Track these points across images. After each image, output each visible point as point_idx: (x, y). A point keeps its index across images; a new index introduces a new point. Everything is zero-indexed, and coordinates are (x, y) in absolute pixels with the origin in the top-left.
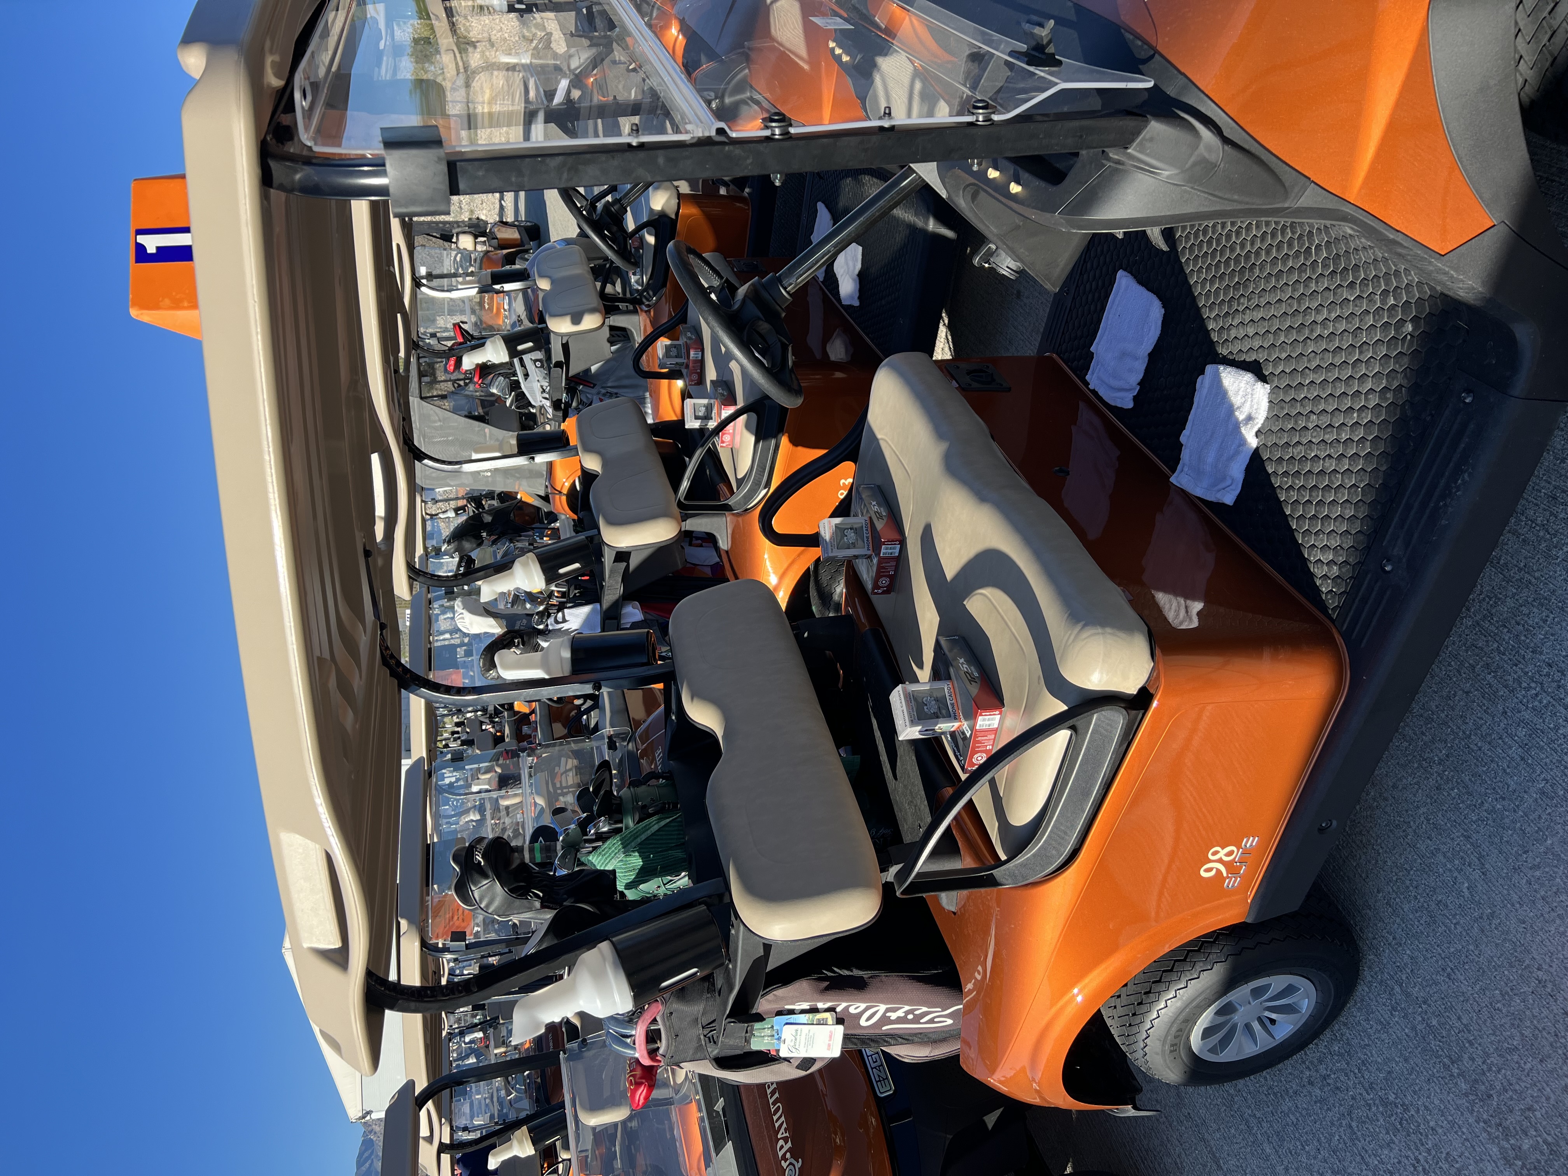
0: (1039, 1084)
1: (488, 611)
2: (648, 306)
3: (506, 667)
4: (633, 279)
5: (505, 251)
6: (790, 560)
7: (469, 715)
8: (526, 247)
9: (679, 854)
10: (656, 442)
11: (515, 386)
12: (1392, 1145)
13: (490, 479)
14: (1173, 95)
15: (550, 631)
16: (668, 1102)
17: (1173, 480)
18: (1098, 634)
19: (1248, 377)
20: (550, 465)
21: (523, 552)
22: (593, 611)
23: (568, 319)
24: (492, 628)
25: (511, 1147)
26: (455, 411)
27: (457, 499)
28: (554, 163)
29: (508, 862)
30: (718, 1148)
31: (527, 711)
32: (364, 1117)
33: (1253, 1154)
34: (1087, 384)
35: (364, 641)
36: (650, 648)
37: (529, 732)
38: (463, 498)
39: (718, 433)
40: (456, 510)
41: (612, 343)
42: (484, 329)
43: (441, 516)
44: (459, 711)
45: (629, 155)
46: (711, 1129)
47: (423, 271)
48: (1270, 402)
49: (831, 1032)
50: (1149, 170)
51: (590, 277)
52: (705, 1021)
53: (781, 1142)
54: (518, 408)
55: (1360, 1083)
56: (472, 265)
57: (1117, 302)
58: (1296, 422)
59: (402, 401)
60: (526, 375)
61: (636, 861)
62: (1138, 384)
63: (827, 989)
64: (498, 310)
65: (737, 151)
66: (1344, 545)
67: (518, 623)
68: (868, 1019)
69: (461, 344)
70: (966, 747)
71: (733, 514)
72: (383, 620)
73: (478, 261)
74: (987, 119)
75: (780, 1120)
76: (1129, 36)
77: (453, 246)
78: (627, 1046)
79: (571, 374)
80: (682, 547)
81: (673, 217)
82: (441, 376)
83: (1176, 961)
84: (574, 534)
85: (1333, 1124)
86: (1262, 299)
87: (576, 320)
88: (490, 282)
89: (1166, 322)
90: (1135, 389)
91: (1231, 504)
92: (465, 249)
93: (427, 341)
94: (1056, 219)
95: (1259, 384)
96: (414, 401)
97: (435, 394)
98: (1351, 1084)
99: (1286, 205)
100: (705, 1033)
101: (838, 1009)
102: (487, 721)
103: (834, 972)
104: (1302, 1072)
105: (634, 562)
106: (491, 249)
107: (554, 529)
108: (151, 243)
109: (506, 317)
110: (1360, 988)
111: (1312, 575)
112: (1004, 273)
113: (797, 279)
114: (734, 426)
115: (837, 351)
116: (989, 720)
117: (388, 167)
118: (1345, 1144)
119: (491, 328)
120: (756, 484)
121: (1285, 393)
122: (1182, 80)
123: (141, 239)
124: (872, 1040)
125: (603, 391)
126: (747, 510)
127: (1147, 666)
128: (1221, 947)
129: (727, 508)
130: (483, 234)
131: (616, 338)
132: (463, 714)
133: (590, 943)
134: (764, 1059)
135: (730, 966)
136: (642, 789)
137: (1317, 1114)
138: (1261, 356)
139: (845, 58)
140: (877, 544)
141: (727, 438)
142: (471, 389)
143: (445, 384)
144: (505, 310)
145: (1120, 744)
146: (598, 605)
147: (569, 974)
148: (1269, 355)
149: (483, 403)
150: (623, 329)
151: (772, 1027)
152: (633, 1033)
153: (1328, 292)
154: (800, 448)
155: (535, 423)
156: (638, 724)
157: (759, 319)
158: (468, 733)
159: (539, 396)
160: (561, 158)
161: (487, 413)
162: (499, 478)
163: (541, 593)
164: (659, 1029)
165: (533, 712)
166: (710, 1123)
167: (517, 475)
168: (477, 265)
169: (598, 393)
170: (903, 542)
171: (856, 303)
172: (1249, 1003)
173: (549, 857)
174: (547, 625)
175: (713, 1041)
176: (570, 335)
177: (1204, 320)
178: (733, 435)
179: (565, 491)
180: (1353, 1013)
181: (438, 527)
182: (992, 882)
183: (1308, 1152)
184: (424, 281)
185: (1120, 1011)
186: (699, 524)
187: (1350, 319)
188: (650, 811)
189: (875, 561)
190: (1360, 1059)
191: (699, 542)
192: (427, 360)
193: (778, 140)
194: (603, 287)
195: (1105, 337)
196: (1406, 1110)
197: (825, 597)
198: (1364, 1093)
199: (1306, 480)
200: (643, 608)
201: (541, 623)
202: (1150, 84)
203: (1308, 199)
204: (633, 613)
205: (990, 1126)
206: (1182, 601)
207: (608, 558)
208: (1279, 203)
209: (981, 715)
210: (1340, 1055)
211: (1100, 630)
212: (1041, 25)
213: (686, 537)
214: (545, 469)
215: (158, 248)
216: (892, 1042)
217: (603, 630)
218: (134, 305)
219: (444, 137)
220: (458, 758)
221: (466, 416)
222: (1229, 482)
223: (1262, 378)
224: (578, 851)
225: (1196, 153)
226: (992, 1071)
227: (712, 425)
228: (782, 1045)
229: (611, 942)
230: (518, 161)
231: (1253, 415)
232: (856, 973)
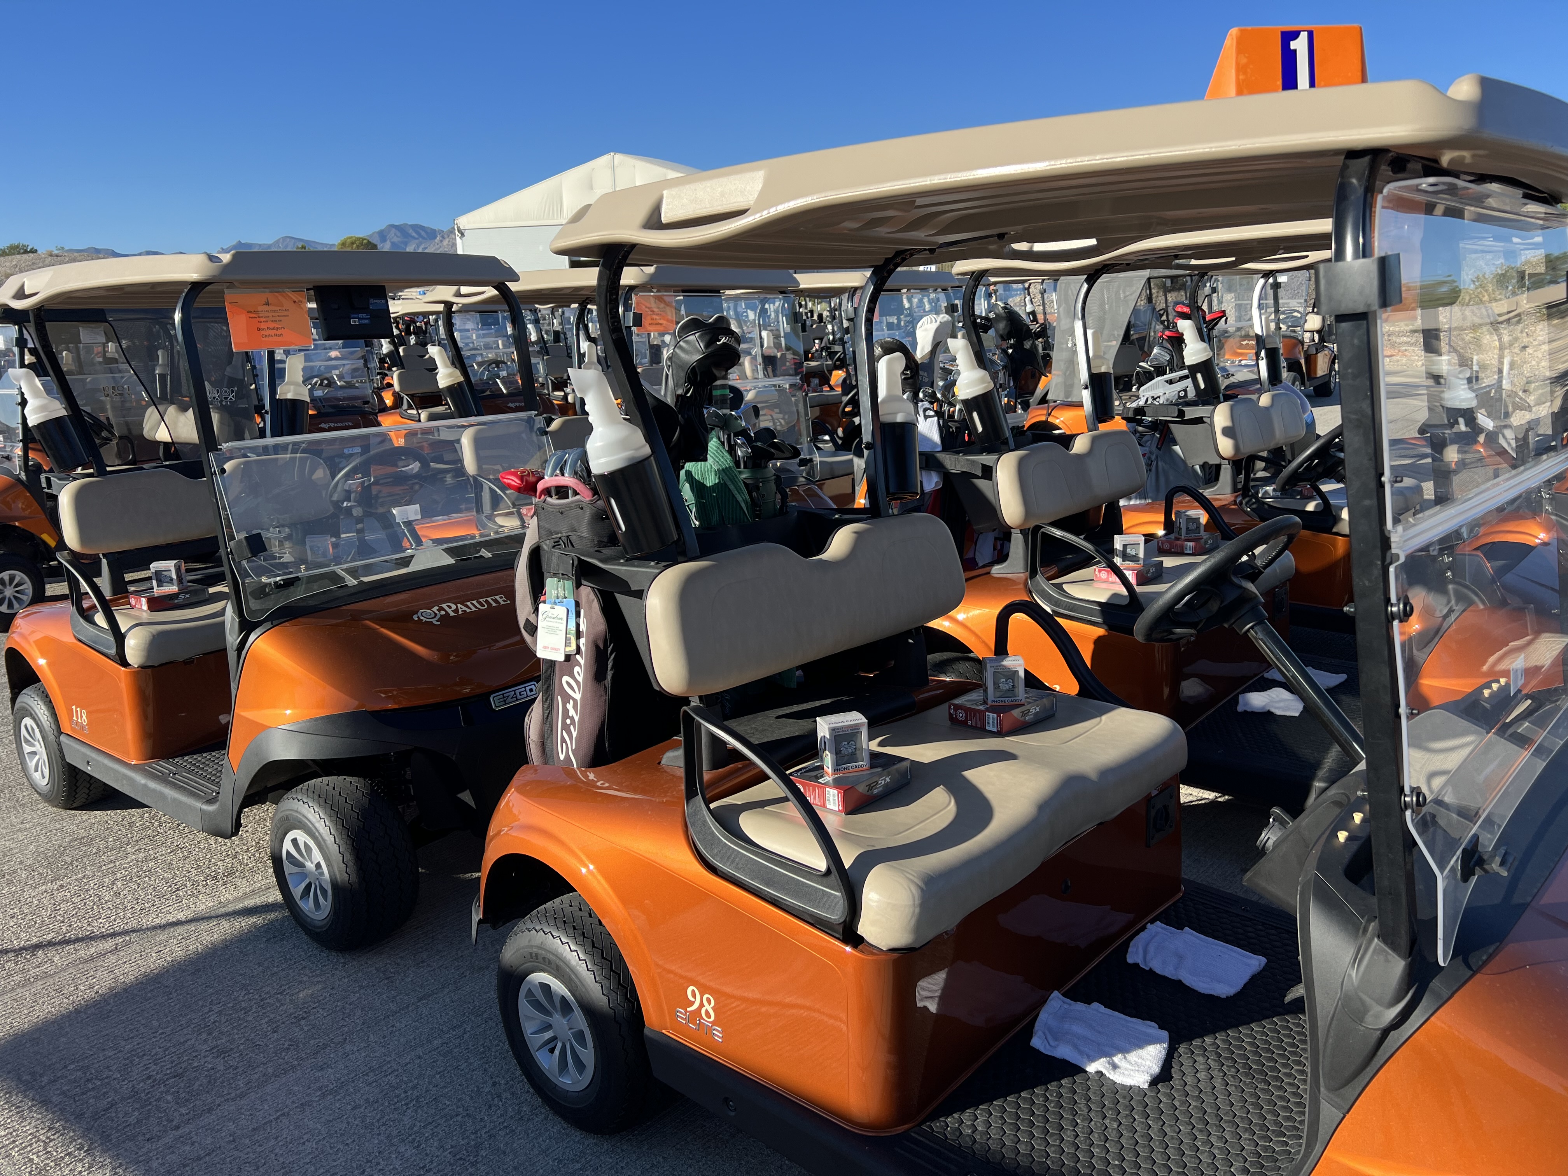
0: (506, 834)
1: (938, 345)
2: (1241, 503)
3: (889, 364)
4: (1269, 489)
5: (1303, 361)
6: (979, 634)
7: (830, 327)
8: (1307, 383)
9: (715, 518)
10: (1101, 506)
11: (1160, 371)
12: (441, 1150)
13: (1065, 346)
14: (1431, 984)
15: (916, 404)
16: (479, 509)
17: (1056, 993)
18: (914, 901)
19: (1156, 1069)
20: (1080, 405)
21: (994, 377)
22: (935, 444)
23: (1228, 423)
24: (922, 350)
25: (447, 367)
26: (1135, 311)
27: (1045, 314)
28: (1366, 406)
29: (718, 365)
30: (449, 551)
31: (832, 383)
32: (459, 231)
33: (432, 1029)
34: (1152, 922)
35: (920, 235)
36: (902, 496)
37: (812, 385)
38: (1045, 319)
39: (1109, 567)
40: (1033, 313)
41: (1203, 466)
42: (1220, 341)
43: (1028, 298)
44: (834, 318)
45: (1373, 472)
46: (465, 545)
47: (1282, 279)
48: (1131, 1087)
49: (559, 649)
50: (1357, 959)
51: (1272, 445)
52: (574, 539)
53: (454, 607)
54: (1138, 373)
55: (495, 1127)
56: (1288, 328)
57: (1233, 954)
58: (1111, 1109)
59: (1146, 262)
60: (1170, 382)
61: (711, 481)
62: (1151, 969)
63: (597, 647)
64: (1241, 354)
65: (1377, 572)
66: (991, 1141)
67: (925, 374)
68: (568, 683)
69: (1204, 318)
70: (809, 779)
71: (1027, 580)
72: (937, 250)
73: (1293, 334)
74: (1407, 806)
75: (473, 606)
76: (1491, 950)
77: (1310, 309)
78: (554, 470)
79: (1172, 425)
80: (994, 530)
81: (1334, 530)
82: (1171, 297)
83: (611, 962)
84: (1010, 426)
85: (459, 1100)
86: (1233, 1088)
87: (1227, 432)
88: (1267, 347)
89: (1212, 999)
90: (1146, 965)
91: (1031, 1044)
92: (1306, 321)
93: (1208, 284)
94: (1311, 870)
95: (1148, 1078)
96: (1147, 273)
97: (1153, 291)
98: (494, 1118)
99: (1322, 1089)
100: (563, 538)
101: (578, 657)
102: (823, 345)
103: (611, 654)
104: (503, 1077)
105: (981, 484)
106: (1306, 347)
107: (1016, 407)
108: (1300, 45)
109: (1233, 362)
110: (578, 1134)
111: (963, 1110)
112: (1263, 835)
113: (1262, 640)
114: (1117, 583)
115: (1191, 688)
116: (834, 800)
117: (1362, 261)
118: (443, 1110)
119: (1221, 347)
120: (1056, 602)
121: (1139, 1102)
122: (1446, 993)
123: (1304, 36)
124: (548, 687)
125: (1153, 457)
126: (1031, 592)
127: (883, 944)
128: (622, 1004)
129: (1033, 573)
130: (1322, 340)
131: (1207, 471)
132: (831, 322)
133: (649, 438)
134: (537, 590)
135: (622, 561)
136: (773, 487)
137: (467, 1087)
138: (1177, 1082)
139: (1486, 693)
140: (997, 709)
141: (1104, 575)
142: (1157, 327)
143: (1163, 301)
144: (1240, 361)
145: (812, 915)
146: (940, 449)
147: (625, 419)
148: (1177, 1090)
149: (1142, 339)
150: (1217, 479)
151: (566, 598)
152: (566, 475)
153: (1240, 1149)
154: (1092, 646)
155: (1122, 391)
156: (820, 487)
157: (1222, 602)
158: (812, 326)
159: (1149, 394)
160: (1370, 412)
161: (1132, 343)
162: (1065, 355)
163: (954, 395)
164: (568, 498)
165: (832, 388)
166: (470, 544)
167: (1068, 373)
168: (1288, 333)
169: (1151, 452)
170: (1000, 734)
171: (1240, 708)
172: (570, 1029)
173: (716, 403)
174: (922, 401)
175: (556, 545)
176: (1212, 425)
177: (1214, 1034)
178: (1106, 581)
179: (1050, 419)
180: (556, 1126)
181: (1016, 295)
182: (690, 794)
183: (434, 1077)
184: (1271, 280)
185: (568, 910)
186: (1017, 547)
187: (1212, 1166)
188: (754, 494)
189: (981, 708)
190: (516, 1128)
191: (999, 547)
192: (1189, 283)
193: (1387, 609)
194: (1262, 459)
195: (1198, 941)
196: (472, 1164)
197: (942, 667)
198: (486, 1130)
199: (1054, 1113)
200: (936, 493)
201: (925, 396)
202: (1441, 963)
203: (1328, 1111)
204: (931, 482)
205: (459, 796)
206: (938, 994)
207: (986, 459)
208: (1325, 1083)
209: (839, 793)
210: (519, 1112)
211: (917, 902)
212: (1502, 864)
213: (1005, 533)
214: (1074, 400)
215: (1295, 51)
216: (546, 705)
217: (921, 454)
218: (1242, 31)
219: (1389, 309)
220: (795, 318)
221: (1129, 322)
222: (1052, 1043)
223: (1155, 1082)
224: (722, 428)
225: (1374, 1003)
226: (521, 791)
227: (1118, 561)
228: (550, 606)
229: (650, 456)
230: (1367, 375)
231: (1118, 1070)
232: (610, 674)
